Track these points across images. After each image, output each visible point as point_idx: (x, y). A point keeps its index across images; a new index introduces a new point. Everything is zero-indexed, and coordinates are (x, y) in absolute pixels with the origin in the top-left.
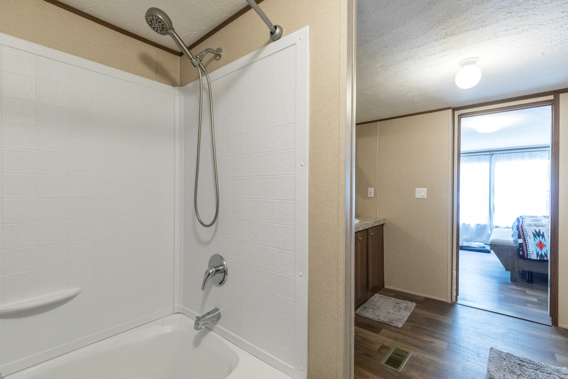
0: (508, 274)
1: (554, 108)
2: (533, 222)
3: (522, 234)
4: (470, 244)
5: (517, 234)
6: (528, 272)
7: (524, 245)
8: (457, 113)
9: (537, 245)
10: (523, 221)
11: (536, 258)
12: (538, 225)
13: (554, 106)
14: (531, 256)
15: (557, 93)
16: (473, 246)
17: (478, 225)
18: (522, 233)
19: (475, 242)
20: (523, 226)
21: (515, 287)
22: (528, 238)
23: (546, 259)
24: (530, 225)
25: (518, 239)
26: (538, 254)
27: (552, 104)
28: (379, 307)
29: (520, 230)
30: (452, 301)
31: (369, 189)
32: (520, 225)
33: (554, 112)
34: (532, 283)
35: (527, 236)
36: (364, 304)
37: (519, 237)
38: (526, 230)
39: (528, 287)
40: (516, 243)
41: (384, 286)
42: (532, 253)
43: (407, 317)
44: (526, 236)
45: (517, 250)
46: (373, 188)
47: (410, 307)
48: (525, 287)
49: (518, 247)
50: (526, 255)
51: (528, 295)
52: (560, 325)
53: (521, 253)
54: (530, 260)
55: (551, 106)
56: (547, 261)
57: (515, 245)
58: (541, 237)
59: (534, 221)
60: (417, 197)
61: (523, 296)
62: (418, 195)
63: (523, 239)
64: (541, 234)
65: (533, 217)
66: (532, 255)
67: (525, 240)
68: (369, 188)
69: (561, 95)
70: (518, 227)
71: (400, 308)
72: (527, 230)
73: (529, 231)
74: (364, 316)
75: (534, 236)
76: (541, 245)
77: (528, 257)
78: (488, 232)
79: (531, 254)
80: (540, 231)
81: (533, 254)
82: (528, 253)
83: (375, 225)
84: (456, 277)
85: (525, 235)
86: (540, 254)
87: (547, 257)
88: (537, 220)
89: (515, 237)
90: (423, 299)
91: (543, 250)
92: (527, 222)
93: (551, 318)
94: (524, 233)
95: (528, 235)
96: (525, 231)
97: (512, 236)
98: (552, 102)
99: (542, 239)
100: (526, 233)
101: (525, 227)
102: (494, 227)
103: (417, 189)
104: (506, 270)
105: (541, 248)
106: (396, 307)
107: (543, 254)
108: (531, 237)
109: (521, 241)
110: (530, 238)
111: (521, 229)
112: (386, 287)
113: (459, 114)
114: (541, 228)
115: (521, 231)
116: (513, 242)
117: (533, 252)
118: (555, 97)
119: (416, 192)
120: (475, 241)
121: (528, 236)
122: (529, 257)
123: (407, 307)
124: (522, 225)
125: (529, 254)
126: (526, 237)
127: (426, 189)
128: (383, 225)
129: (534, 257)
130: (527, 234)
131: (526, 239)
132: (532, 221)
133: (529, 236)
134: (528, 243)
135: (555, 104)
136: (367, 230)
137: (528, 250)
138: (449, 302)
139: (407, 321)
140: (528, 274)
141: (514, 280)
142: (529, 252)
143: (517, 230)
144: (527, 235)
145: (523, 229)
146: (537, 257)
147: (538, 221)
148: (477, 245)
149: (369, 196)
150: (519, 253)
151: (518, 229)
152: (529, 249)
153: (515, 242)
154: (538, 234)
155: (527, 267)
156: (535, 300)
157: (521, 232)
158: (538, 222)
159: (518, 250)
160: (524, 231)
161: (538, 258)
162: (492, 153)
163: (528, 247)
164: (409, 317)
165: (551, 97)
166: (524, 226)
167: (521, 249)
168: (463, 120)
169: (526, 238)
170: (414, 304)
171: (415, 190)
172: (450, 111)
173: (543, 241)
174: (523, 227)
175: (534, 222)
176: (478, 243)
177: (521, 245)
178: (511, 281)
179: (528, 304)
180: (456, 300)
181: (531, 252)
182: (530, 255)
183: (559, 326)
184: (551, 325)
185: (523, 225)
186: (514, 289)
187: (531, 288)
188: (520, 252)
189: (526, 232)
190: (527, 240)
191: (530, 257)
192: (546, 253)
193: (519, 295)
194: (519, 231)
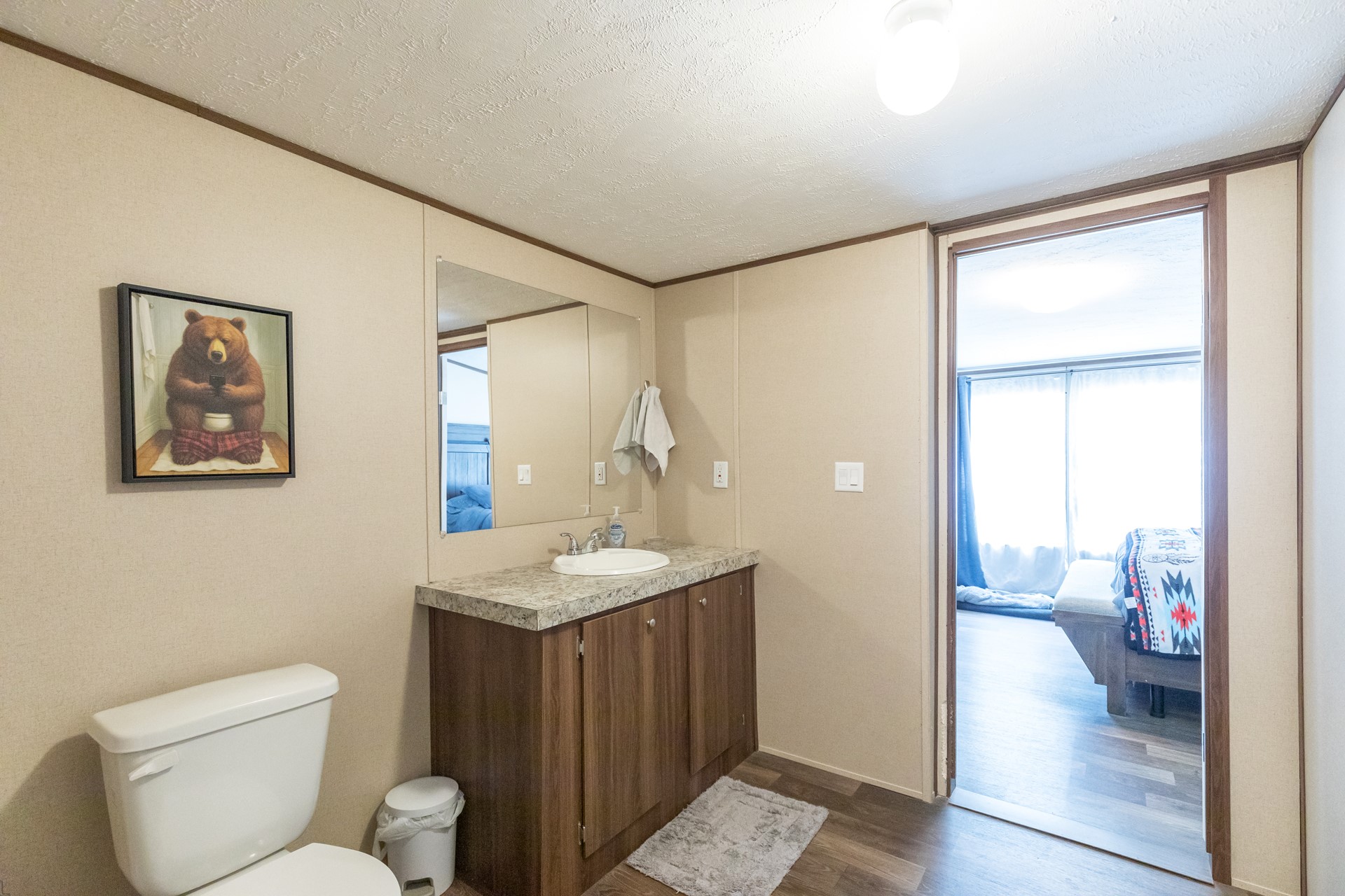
0: (1102, 692)
1: (1211, 220)
2: (1163, 551)
3: (1135, 584)
4: (1020, 598)
5: (1124, 582)
6: (1153, 686)
7: (1141, 615)
8: (946, 241)
9: (1173, 615)
10: (1138, 547)
11: (1170, 651)
12: (1176, 558)
13: (1211, 212)
14: (1158, 645)
15: (1217, 171)
16: (1025, 603)
17: (1041, 548)
18: (1136, 582)
19: (1031, 592)
20: (1138, 561)
21: (1117, 733)
22: (1151, 594)
23: (1196, 652)
24: (1155, 559)
25: (1127, 596)
26: (1175, 639)
27: (1206, 207)
28: (712, 832)
29: (1130, 573)
30: (936, 794)
31: (716, 464)
32: (1130, 558)
33: (1210, 230)
34: (1163, 717)
35: (1149, 589)
36: (670, 820)
37: (1129, 593)
38: (1144, 572)
39: (1150, 732)
40: (1120, 608)
41: (755, 748)
42: (1161, 636)
43: (786, 872)
44: (1145, 589)
45: (1123, 626)
46: (727, 463)
47: (805, 827)
48: (1142, 731)
49: (1126, 620)
50: (1145, 642)
51: (1150, 761)
52: (1237, 881)
53: (1133, 637)
54: (1157, 654)
55: (1200, 214)
56: (1199, 657)
57: (1117, 614)
58: (1183, 592)
59: (1168, 546)
60: (838, 488)
61: (1140, 767)
62: (842, 484)
63: (1138, 597)
64: (1185, 583)
65: (1165, 533)
66: (1160, 642)
67: (1142, 602)
68: (715, 462)
69: (1229, 177)
70: (1125, 563)
71: (775, 832)
72: (1147, 574)
73: (1154, 577)
74: (651, 874)
75: (1167, 589)
76: (1183, 615)
77: (1150, 647)
78: (1064, 568)
79: (1157, 638)
80: (1180, 574)
81: (1163, 639)
82: (1152, 636)
83: (717, 574)
84: (946, 725)
85: (1143, 586)
86: (1181, 639)
87: (1200, 650)
88: (1175, 544)
89: (1119, 591)
90: (855, 788)
91: (1188, 628)
92: (1150, 548)
93: (1211, 855)
94: (1141, 580)
95: (1151, 585)
96: (1144, 575)
97: (1113, 586)
98: (1206, 200)
99: (1187, 597)
100: (1145, 580)
101: (1143, 565)
102: (1078, 555)
103: (839, 465)
104: (1096, 682)
105: (1184, 623)
106: (765, 828)
107: (1191, 641)
108: (1157, 592)
109: (1132, 603)
110: (1155, 595)
111: (1133, 568)
112: (763, 747)
113: (950, 245)
114: (1183, 567)
115: (1133, 574)
116: (1114, 605)
117: (1162, 633)
118: (1212, 185)
119: (837, 475)
120: (1031, 590)
121: (1151, 589)
122: (1153, 648)
123: (796, 827)
124: (1135, 559)
125: (1154, 639)
126: (1144, 592)
127: (862, 464)
128: (751, 568)
129: (1166, 647)
130: (1147, 583)
131: (1146, 599)
132: (1160, 548)
133: (1154, 589)
134: (1149, 608)
135: (1212, 206)
136: (686, 589)
137: (1152, 630)
138: (927, 797)
139: (781, 887)
140: (1153, 690)
141: (1115, 708)
142: (1153, 633)
143: (1124, 572)
144: (1147, 586)
145: (1139, 570)
146: (1175, 649)
147: (1177, 546)
148: (1036, 602)
149: (716, 485)
150: (1127, 636)
151: (1125, 568)
152: (1152, 626)
153: (1119, 605)
154: (1175, 585)
155: (1151, 675)
156: (1168, 778)
157: (1134, 577)
158: (1177, 550)
159: (1127, 628)
160: (1140, 575)
161: (1178, 652)
162: (1070, 368)
163: (1151, 620)
164: (793, 868)
165: (1202, 186)
166: (1141, 559)
167: (1133, 624)
168: (962, 262)
169: (1146, 595)
170: (822, 813)
171: (834, 466)
172: (924, 233)
173: (1188, 603)
174: (1138, 565)
175: (1167, 549)
176: (1039, 597)
177: (1132, 613)
178: (1108, 711)
179: (1150, 797)
180: (949, 794)
181: (1158, 634)
182: (1156, 642)
183: (1233, 884)
184: (1212, 882)
185: (1138, 558)
186: (1116, 739)
187: (1161, 734)
188: (1131, 632)
189: (1146, 577)
190: (1148, 601)
191: (1157, 649)
192: (1197, 637)
193: (1126, 760)
194: (1128, 576)
